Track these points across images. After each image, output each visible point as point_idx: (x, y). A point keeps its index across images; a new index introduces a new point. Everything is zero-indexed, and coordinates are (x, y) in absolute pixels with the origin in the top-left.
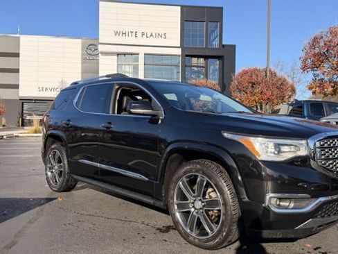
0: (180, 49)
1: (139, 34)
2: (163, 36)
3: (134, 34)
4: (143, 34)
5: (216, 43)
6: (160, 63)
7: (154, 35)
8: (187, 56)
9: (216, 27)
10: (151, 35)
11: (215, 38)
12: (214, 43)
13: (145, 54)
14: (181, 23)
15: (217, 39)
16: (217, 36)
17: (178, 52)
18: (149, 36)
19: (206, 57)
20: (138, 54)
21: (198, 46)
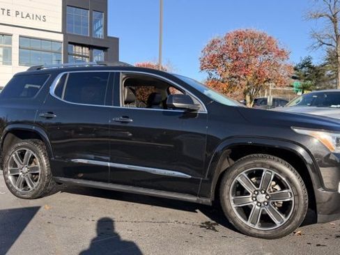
0: (62, 35)
1: (13, 13)
2: (42, 18)
3: (5, 12)
4: (17, 13)
5: (100, 34)
6: (39, 47)
7: (31, 17)
8: (70, 43)
9: (101, 17)
10: (28, 16)
11: (99, 28)
12: (98, 33)
13: (20, 36)
14: (63, 7)
15: (102, 30)
16: (101, 26)
17: (60, 37)
18: (24, 16)
19: (91, 47)
20: (11, 35)
21: (82, 34)
